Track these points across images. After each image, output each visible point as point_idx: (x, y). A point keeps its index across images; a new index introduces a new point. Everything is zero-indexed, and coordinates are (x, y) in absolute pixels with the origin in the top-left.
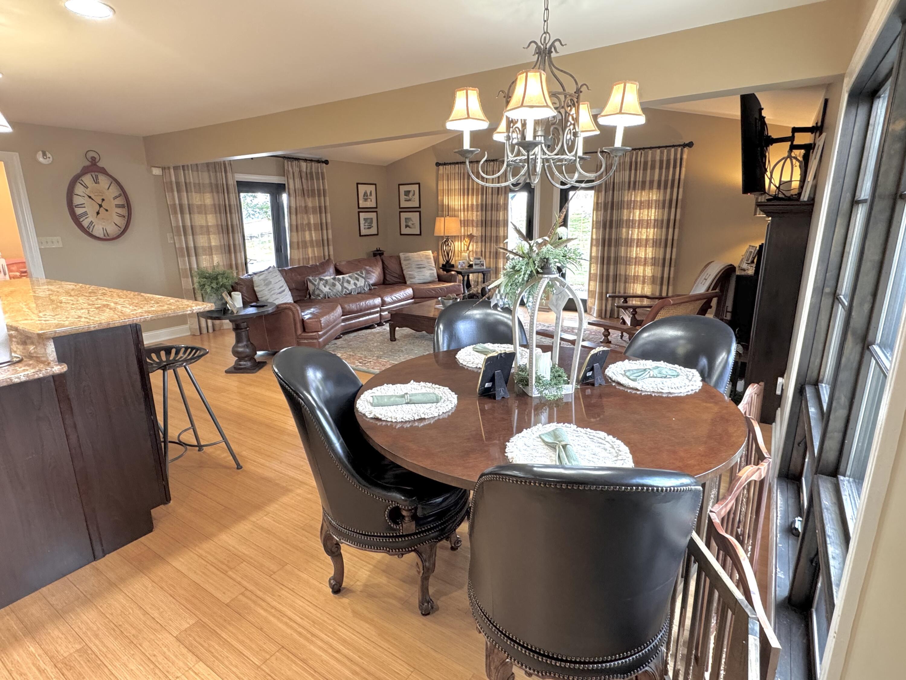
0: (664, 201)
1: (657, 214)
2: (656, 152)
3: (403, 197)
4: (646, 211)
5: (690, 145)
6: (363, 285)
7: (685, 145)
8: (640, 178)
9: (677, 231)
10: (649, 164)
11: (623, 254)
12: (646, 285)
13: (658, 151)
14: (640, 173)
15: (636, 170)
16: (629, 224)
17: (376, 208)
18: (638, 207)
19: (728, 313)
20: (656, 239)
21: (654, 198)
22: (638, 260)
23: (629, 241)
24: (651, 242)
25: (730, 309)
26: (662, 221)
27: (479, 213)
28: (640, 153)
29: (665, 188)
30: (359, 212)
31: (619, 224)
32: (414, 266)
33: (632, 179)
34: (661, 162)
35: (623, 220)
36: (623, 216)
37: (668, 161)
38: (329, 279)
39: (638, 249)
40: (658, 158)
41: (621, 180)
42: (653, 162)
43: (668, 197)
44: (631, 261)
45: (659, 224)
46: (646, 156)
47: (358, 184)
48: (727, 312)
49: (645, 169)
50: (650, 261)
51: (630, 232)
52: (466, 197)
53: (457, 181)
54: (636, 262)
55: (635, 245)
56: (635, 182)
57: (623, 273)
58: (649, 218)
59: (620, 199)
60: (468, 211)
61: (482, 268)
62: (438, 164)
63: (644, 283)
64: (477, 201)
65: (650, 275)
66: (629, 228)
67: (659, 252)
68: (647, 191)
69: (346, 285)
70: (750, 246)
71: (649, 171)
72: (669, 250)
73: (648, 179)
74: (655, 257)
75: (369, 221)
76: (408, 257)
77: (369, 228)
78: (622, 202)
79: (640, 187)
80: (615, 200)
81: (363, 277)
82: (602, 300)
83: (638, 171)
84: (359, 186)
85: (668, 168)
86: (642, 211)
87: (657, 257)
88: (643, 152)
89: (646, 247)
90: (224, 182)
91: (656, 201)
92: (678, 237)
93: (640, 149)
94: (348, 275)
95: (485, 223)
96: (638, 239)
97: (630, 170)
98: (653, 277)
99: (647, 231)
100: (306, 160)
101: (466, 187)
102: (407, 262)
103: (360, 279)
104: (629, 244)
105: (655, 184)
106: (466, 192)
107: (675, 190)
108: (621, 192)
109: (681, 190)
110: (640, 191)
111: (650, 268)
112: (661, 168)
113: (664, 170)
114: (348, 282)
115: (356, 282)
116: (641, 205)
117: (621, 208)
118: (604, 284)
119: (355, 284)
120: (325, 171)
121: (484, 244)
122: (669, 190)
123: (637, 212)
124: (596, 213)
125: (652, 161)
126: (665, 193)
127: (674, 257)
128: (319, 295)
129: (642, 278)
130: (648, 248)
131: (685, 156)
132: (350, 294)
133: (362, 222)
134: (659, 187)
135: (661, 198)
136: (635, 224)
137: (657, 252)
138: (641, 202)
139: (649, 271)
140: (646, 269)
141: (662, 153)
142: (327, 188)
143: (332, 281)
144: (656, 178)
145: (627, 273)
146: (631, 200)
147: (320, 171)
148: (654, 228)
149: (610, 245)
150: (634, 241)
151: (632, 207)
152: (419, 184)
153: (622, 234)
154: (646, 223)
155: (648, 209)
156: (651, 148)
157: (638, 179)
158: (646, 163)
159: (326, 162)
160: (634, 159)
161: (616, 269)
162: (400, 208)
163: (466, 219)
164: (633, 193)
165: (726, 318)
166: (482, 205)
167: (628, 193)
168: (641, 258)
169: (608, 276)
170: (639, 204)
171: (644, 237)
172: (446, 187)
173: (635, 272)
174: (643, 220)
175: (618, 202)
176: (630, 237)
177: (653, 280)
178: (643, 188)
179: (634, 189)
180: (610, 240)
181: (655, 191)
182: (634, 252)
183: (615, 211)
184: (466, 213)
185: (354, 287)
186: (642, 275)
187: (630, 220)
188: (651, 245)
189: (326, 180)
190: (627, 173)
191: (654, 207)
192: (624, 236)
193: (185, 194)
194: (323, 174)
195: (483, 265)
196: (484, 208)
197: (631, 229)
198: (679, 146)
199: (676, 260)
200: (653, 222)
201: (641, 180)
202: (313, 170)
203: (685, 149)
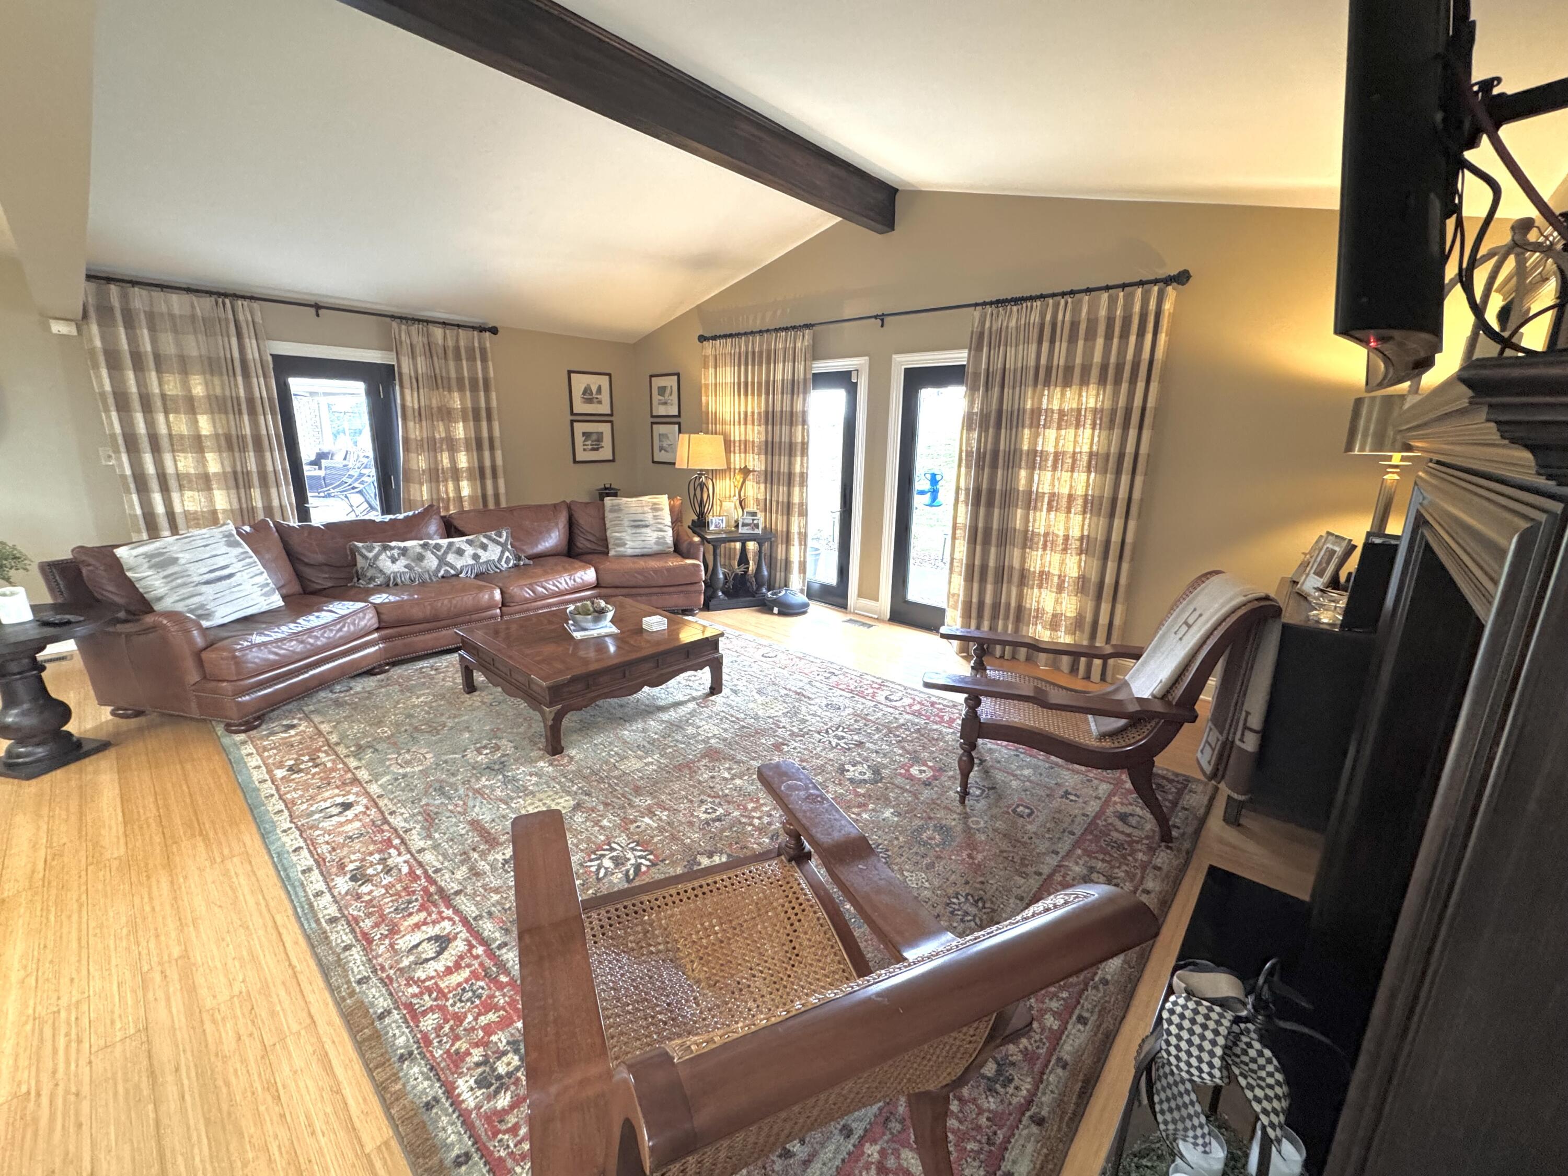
0: (1113, 411)
1: (1096, 439)
2: (1099, 298)
3: (656, 397)
4: (1072, 431)
5: (1182, 278)
6: (496, 558)
7: (1169, 280)
8: (1060, 359)
9: (1139, 479)
10: (1083, 327)
11: (1019, 524)
12: (1064, 595)
13: (1105, 296)
14: (1061, 348)
15: (1052, 341)
16: (1035, 460)
17: (611, 415)
18: (1055, 425)
19: (1247, 733)
20: (1093, 496)
21: (1092, 404)
22: (1050, 538)
23: (1034, 497)
24: (1080, 502)
25: (1256, 721)
26: (1108, 455)
27: (763, 428)
28: (1062, 302)
29: (1117, 382)
30: (572, 422)
31: (1012, 459)
32: (626, 523)
33: (1043, 361)
34: (1110, 321)
35: (1021, 451)
36: (1022, 443)
37: (1127, 321)
38: (413, 547)
39: (1053, 514)
40: (1103, 313)
41: (1020, 365)
42: (1092, 323)
43: (1122, 403)
44: (1036, 539)
45: (1100, 464)
46: (1076, 311)
47: (570, 372)
48: (1246, 728)
49: (1073, 339)
50: (1074, 544)
51: (1036, 477)
52: (742, 397)
53: (728, 369)
54: (1045, 542)
55: (1045, 507)
56: (1049, 369)
57: (1016, 564)
58: (1078, 450)
59: (1016, 407)
60: (746, 424)
61: (756, 531)
62: (702, 338)
63: (1060, 588)
64: (759, 406)
65: (1075, 574)
66: (1034, 468)
67: (1097, 525)
68: (1075, 388)
69: (451, 558)
70: (1329, 533)
71: (1081, 343)
72: (1118, 523)
73: (1078, 361)
74: (1088, 536)
75: (594, 437)
76: (618, 505)
77: (593, 449)
78: (1021, 411)
79: (1060, 380)
80: (1005, 407)
81: (498, 543)
82: (970, 617)
83: (1057, 344)
84: (573, 375)
85: (1125, 335)
86: (1063, 432)
87: (1093, 535)
88: (1070, 300)
89: (1069, 511)
90: (236, 354)
91: (1095, 411)
92: (1143, 493)
93: (1063, 294)
94: (464, 538)
95: (770, 448)
96: (1052, 495)
97: (1040, 342)
98: (1082, 580)
99: (1071, 477)
100: (445, 324)
101: (742, 379)
102: (615, 515)
103: (491, 546)
104: (1033, 503)
105: (1095, 373)
106: (743, 388)
107: (1141, 385)
108: (1018, 389)
109: (1154, 386)
110: (1058, 389)
111: (1075, 558)
112: (1109, 337)
113: (1116, 341)
114: (460, 552)
115: (480, 552)
116: (1060, 419)
117: (1017, 427)
118: (976, 586)
119: (476, 557)
120: (488, 345)
121: (769, 486)
122: (1125, 386)
123: (1051, 434)
124: (968, 433)
125: (1089, 320)
126: (1116, 394)
127: (1130, 538)
128: (372, 579)
129: (1056, 579)
130: (1072, 515)
131: (1168, 306)
132: (457, 575)
133: (579, 439)
134: (1102, 381)
135: (1108, 405)
136: (1047, 460)
137: (1093, 525)
138: (1061, 413)
139: (1073, 566)
140: (1067, 561)
141: (1113, 301)
142: (492, 374)
143: (419, 550)
144: (1097, 358)
145: (1027, 566)
146: (1039, 409)
147: (476, 344)
148: (1089, 471)
149: (990, 504)
150: (1043, 497)
151: (1042, 423)
152: (678, 375)
153: (1018, 481)
154: (1070, 461)
155: (1077, 427)
156: (1088, 291)
157: (1055, 363)
158: (1074, 325)
159: (494, 331)
160: (1048, 317)
161: (1001, 557)
162: (652, 416)
163: (743, 438)
164: (1046, 392)
165: (1243, 746)
166: (767, 412)
167: (1034, 392)
168: (1057, 536)
169: (984, 568)
170: (1056, 416)
171: (1065, 491)
172: (711, 380)
173: (1043, 565)
174: (1064, 453)
175: (1012, 412)
176: (1034, 489)
177: (1082, 584)
178: (1067, 383)
179: (1047, 383)
180: (991, 492)
181: (1092, 389)
182: (1043, 522)
183: (1003, 431)
184: (743, 427)
185: (472, 562)
186: (1057, 572)
187: (1036, 451)
188: (1079, 509)
189: (490, 364)
190: (1033, 347)
191: (1088, 426)
192: (1022, 484)
193: (154, 374)
194: (483, 351)
195: (757, 526)
196: (769, 418)
197: (1037, 472)
198: (1156, 282)
199: (1135, 545)
200: (1085, 458)
201: (1062, 362)
202: (462, 343)
203: (1170, 288)
